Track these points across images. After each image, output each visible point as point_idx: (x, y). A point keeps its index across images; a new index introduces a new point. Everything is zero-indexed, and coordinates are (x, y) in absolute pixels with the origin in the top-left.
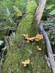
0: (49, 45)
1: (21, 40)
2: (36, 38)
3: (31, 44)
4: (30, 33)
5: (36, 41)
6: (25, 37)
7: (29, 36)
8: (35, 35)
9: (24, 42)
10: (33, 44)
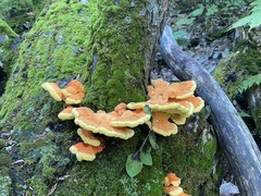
0: (253, 164)
1: (26, 135)
2: (155, 113)
3: (112, 171)
4: (99, 67)
5: (159, 137)
6: (62, 105)
7: (91, 96)
8: (139, 85)
9: (48, 152)
10: (134, 168)
